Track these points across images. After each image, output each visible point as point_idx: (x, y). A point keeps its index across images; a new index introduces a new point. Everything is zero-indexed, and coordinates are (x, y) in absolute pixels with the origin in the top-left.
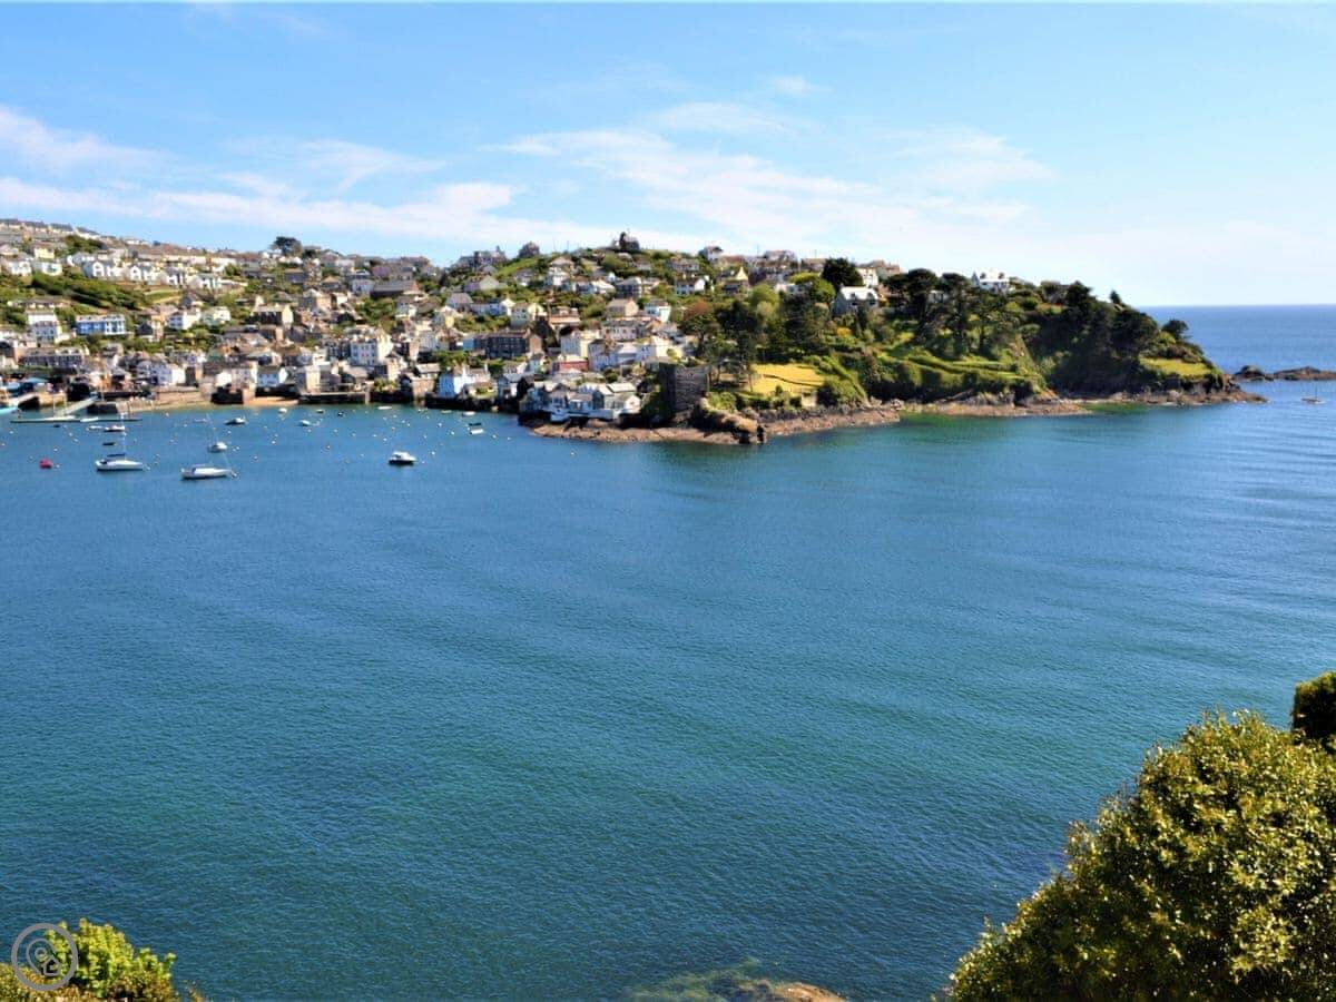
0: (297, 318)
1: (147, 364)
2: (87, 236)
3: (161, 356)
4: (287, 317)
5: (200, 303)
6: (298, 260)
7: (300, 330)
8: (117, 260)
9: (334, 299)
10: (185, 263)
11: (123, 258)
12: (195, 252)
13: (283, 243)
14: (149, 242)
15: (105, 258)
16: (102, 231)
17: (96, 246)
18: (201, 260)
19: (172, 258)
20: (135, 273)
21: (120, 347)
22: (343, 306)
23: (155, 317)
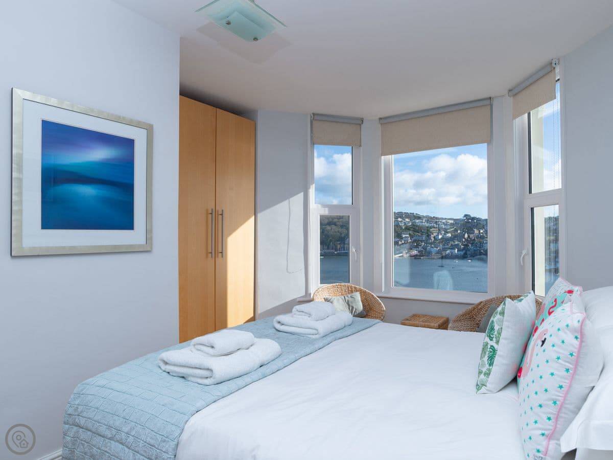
0: (469, 236)
1: (429, 247)
2: (417, 215)
3: (433, 246)
4: (466, 236)
5: (443, 232)
6: (470, 221)
7: (469, 239)
8: (424, 221)
9: (480, 231)
10: (441, 222)
11: (426, 221)
13: (466, 216)
14: (432, 216)
15: (421, 221)
16: (421, 214)
17: (419, 218)
18: (444, 221)
19: (437, 220)
20: (428, 225)
21: (423, 244)
22: (482, 233)
23: (432, 236)
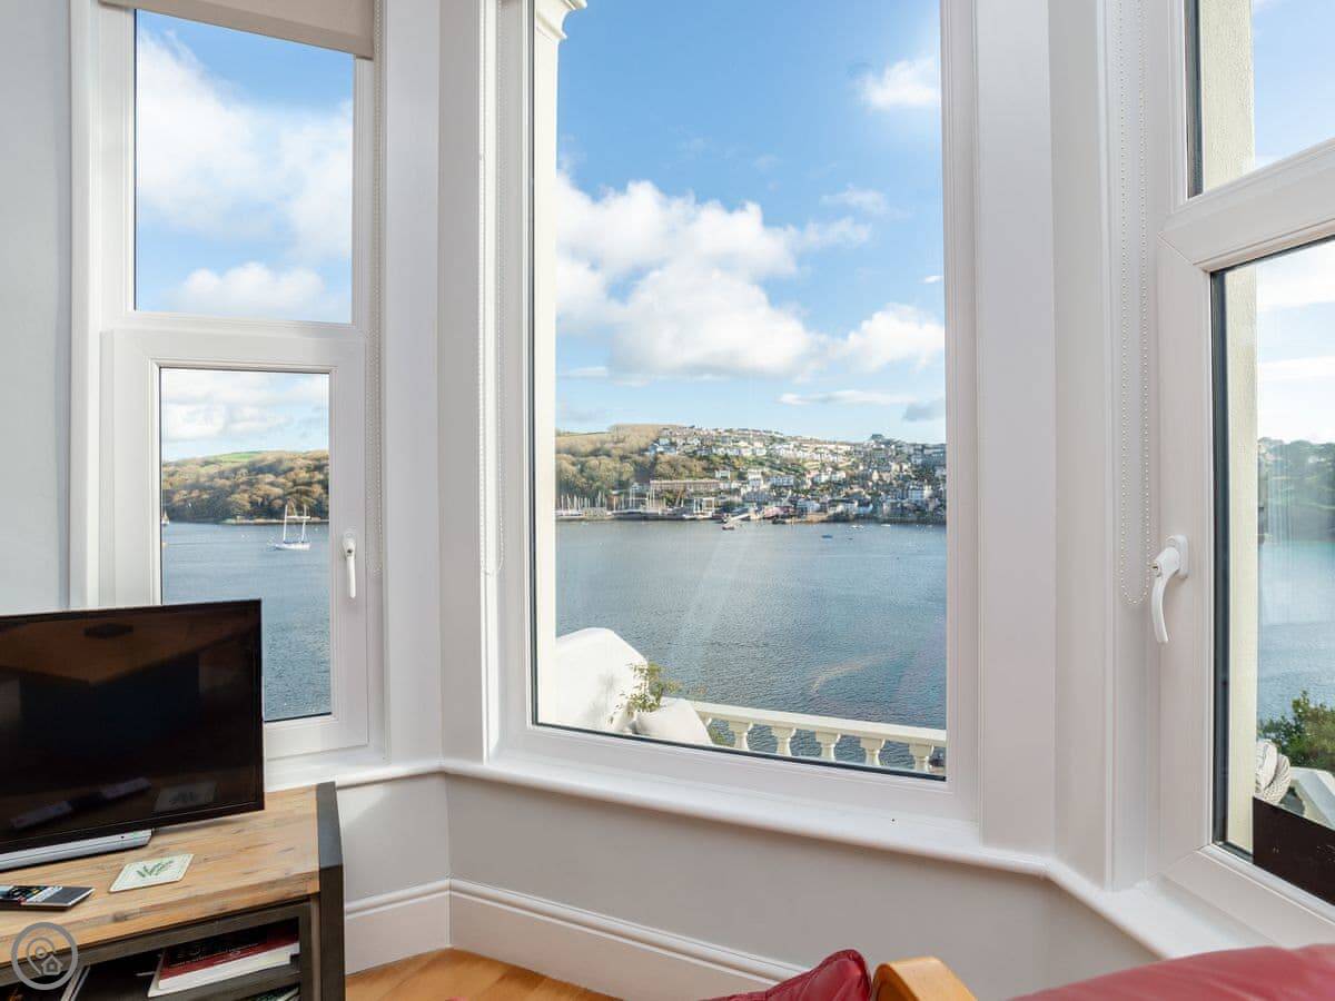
0: (881, 478)
1: (801, 500)
2: (778, 436)
3: (809, 497)
5: (831, 469)
6: (883, 446)
7: (880, 483)
8: (792, 446)
9: (901, 468)
10: (825, 448)
11: (795, 447)
12: (830, 443)
13: (874, 437)
14: (808, 438)
15: (786, 446)
16: (786, 433)
17: (782, 441)
18: (832, 447)
19: (818, 446)
20: (800, 454)
21: (790, 492)
22: (906, 470)
23: (808, 476)
